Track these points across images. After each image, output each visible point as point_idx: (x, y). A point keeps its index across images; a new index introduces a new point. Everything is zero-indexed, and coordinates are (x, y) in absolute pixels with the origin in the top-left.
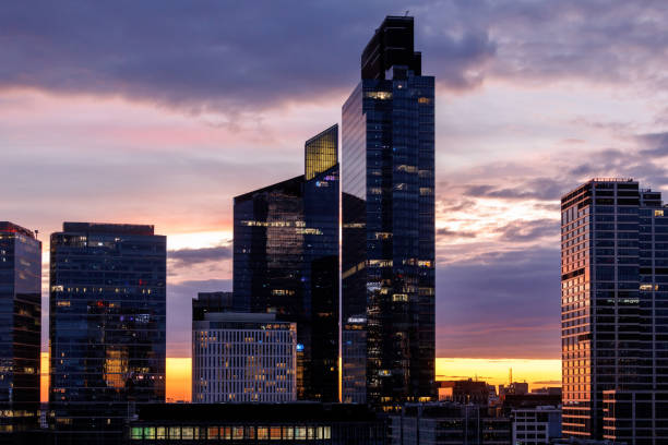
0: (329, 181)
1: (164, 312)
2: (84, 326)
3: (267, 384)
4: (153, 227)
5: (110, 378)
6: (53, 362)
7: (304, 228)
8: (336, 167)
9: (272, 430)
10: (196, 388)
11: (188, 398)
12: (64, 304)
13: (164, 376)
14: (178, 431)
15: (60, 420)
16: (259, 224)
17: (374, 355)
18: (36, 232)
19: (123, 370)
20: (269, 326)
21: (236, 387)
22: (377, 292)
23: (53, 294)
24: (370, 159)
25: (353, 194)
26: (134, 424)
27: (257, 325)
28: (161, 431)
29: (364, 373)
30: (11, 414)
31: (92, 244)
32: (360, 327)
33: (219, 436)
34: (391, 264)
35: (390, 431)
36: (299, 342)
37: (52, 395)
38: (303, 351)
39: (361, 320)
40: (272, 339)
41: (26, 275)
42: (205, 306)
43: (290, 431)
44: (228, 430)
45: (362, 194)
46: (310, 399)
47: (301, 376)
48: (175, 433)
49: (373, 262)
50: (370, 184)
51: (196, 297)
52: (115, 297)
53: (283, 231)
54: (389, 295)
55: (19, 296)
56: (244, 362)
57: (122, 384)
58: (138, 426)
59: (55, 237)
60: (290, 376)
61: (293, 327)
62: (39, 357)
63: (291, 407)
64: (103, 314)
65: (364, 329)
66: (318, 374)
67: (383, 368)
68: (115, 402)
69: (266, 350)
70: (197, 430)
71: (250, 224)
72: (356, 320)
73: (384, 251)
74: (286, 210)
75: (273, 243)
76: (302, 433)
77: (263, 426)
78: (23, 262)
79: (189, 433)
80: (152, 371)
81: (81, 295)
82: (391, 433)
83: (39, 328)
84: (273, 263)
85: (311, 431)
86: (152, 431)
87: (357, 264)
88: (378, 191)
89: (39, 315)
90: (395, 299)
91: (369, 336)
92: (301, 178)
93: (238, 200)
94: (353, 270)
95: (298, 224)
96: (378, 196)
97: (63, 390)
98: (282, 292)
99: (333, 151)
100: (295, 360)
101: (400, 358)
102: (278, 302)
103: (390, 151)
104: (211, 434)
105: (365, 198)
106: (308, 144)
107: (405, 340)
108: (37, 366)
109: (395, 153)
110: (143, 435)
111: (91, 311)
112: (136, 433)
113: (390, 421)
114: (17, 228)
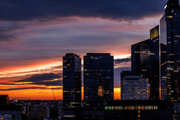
0: (157, 40)
1: (113, 76)
2: (92, 80)
3: (141, 95)
4: (110, 54)
5: (99, 93)
6: (85, 90)
7: (150, 53)
8: (158, 37)
9: (142, 107)
10: (122, 96)
11: (120, 99)
12: (87, 74)
13: (113, 93)
14: (117, 107)
15: (86, 105)
16: (138, 52)
17: (169, 87)
18: (80, 56)
19: (103, 91)
20: (141, 79)
21: (132, 96)
22: (170, 70)
23: (85, 72)
24: (168, 34)
25: (163, 43)
26: (106, 106)
27: (138, 79)
28: (113, 107)
29: (166, 91)
30: (74, 103)
31: (94, 58)
32: (165, 79)
33: (128, 109)
34: (174, 62)
35: (173, 107)
36: (149, 83)
37: (84, 98)
38: (150, 86)
39: (166, 77)
40: (142, 83)
41: (77, 67)
42: (124, 74)
43: (147, 107)
44: (130, 107)
45: (166, 44)
46: (152, 99)
47: (149, 93)
48: (116, 108)
49: (169, 62)
50: (168, 41)
51: (122, 72)
52: (100, 72)
53: (145, 54)
54: (173, 71)
55: (76, 72)
56: (134, 89)
57: (102, 95)
58: (107, 106)
59: (85, 57)
60: (147, 92)
61: (147, 80)
62: (81, 88)
63: (147, 101)
64: (97, 77)
65: (166, 80)
66: (154, 92)
67: (171, 90)
68: (101, 100)
69: (140, 86)
70: (122, 107)
71: (136, 52)
72: (164, 77)
73: (172, 59)
74: (145, 48)
75: (142, 57)
76: (150, 108)
77: (140, 106)
78: (76, 64)
79: (120, 108)
80: (110, 91)
81: (92, 72)
82: (174, 107)
83: (81, 81)
84: (142, 63)
85: (152, 107)
86: (110, 107)
87: (164, 62)
88: (170, 43)
89: (81, 77)
90: (175, 72)
91: (168, 81)
92: (149, 40)
93: (132, 46)
94: (163, 64)
95: (148, 52)
96: (170, 44)
97: (87, 97)
98: (144, 70)
99: (157, 32)
100: (148, 88)
101: (176, 87)
102: (143, 73)
103: (173, 32)
104: (126, 108)
105: (166, 45)
106: (151, 31)
107: (178, 82)
108: (80, 90)
109: (174, 32)
110: (108, 109)
111: (94, 76)
112: (106, 108)
113: (173, 104)
114: (75, 55)
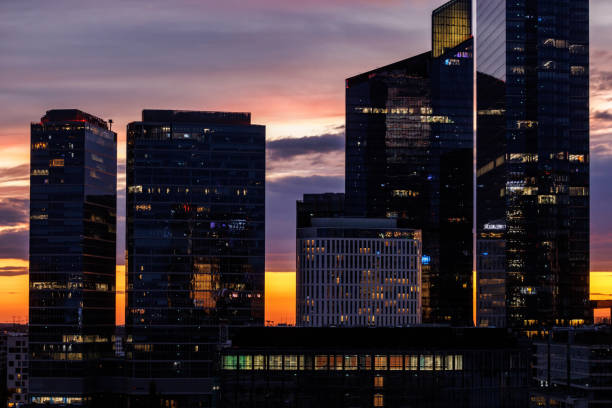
0: (461, 59)
1: (262, 218)
2: (167, 234)
3: (386, 304)
4: (249, 115)
5: (198, 296)
6: (131, 277)
7: (432, 115)
8: (469, 42)
9: (392, 359)
10: (301, 308)
11: (292, 321)
12: (143, 207)
13: (263, 294)
14: (279, 359)
15: (138, 347)
16: (377, 111)
17: (515, 269)
18: (111, 121)
19: (213, 285)
20: (389, 234)
21: (347, 308)
22: (519, 193)
23: (130, 196)
24: (510, 31)
25: (489, 73)
26: (227, 352)
27: (375, 233)
28: (259, 359)
29: (503, 290)
30: (80, 340)
31: (176, 135)
32: (499, 236)
33: (328, 366)
34: (536, 158)
35: (535, 361)
36: (425, 253)
37: (129, 316)
38: (430, 263)
39: (500, 227)
40: (392, 249)
41: (97, 173)
42: (313, 208)
43: (414, 360)
44: (339, 358)
45: (501, 74)
46: (437, 322)
47: (427, 295)
48: (276, 362)
49: (514, 156)
50: (510, 62)
51: (301, 199)
52: (203, 200)
53: (405, 119)
54: (534, 197)
55: (90, 198)
56: (358, 277)
57: (210, 303)
58: (233, 355)
59: (133, 128)
60: (415, 293)
61: (418, 235)
62: (113, 272)
63: (416, 330)
64: (189, 221)
65: (503, 237)
66: (447, 291)
67: (526, 284)
68: (204, 326)
69: (384, 262)
70: (302, 359)
71: (366, 110)
72: (493, 227)
73: (527, 143)
74: (408, 95)
75: (393, 132)
76: (428, 363)
77: (382, 354)
78: (94, 158)
79: (292, 363)
80: (249, 288)
81: (163, 195)
82: (535, 364)
83: (114, 237)
84: (394, 159)
85: (438, 361)
86: (248, 360)
87: (494, 159)
88: (520, 70)
89: (113, 221)
90: (540, 201)
91: (509, 246)
92: (428, 55)
93: (351, 83)
94: (490, 166)
95: (423, 110)
96: (520, 76)
97: (142, 311)
98: (404, 192)
99: (465, 22)
100: (420, 274)
101: (548, 272)
102: (400, 204)
103: (535, 21)
104: (319, 363)
105: (504, 79)
106: (436, 14)
107: (553, 251)
108: (112, 282)
109: (541, 24)
110: (238, 365)
111: (176, 216)
112: (230, 362)
113: (535, 349)
114: (87, 116)
